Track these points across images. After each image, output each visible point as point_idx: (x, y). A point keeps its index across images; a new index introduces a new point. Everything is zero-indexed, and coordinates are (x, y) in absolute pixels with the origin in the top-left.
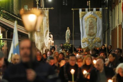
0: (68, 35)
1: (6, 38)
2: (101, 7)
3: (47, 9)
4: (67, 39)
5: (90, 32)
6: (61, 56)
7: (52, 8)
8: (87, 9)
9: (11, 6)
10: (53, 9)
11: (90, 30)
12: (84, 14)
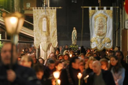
0: (74, 35)
1: (6, 39)
2: (112, 6)
3: (54, 9)
4: (73, 40)
5: (99, 31)
6: (66, 57)
7: (60, 7)
8: (97, 8)
9: (11, 4)
10: (61, 9)
11: (99, 29)
12: (94, 13)
